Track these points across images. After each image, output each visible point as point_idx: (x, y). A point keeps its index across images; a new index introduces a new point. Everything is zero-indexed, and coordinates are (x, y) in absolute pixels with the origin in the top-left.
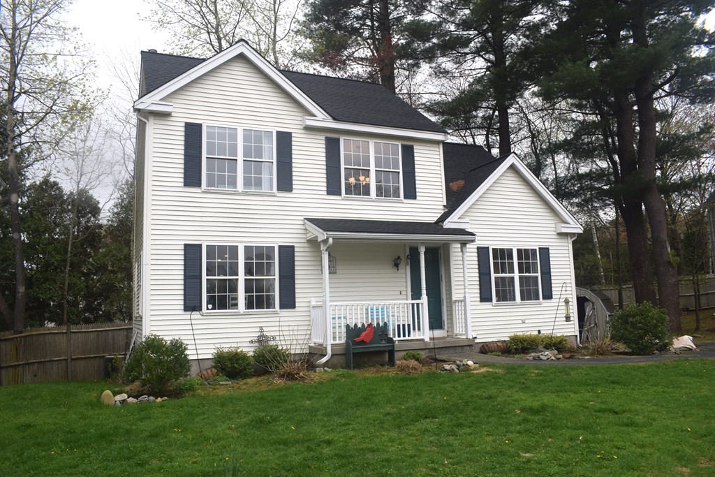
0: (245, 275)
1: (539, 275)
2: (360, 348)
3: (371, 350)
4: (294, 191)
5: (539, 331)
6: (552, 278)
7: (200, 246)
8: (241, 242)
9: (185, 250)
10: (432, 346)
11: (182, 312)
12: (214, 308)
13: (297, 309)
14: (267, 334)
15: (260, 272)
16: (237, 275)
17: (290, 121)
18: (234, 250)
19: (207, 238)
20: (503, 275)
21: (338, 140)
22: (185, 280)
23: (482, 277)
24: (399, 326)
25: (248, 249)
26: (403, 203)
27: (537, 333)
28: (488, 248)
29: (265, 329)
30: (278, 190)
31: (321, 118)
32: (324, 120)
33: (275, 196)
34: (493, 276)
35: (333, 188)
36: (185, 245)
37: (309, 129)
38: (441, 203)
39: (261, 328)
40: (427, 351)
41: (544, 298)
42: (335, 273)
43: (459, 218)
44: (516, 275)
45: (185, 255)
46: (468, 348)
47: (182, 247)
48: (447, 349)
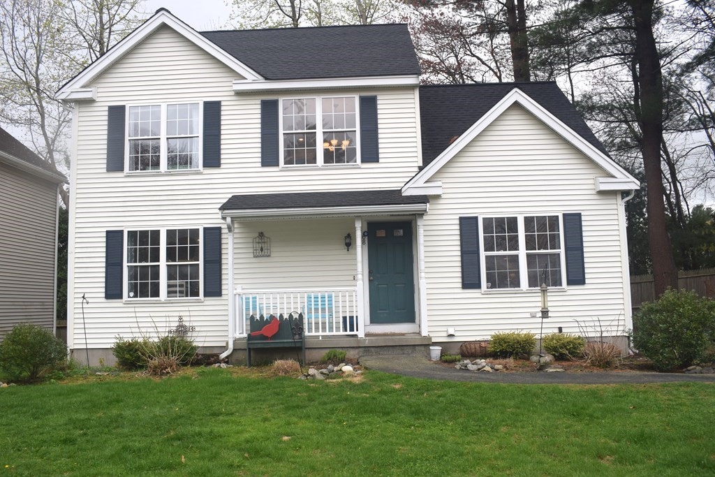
0: (167, 261)
1: (562, 251)
2: (259, 344)
3: (273, 346)
4: (222, 166)
5: (560, 329)
6: (585, 255)
7: (122, 232)
8: (163, 226)
9: (107, 237)
10: (367, 344)
11: (104, 300)
12: (135, 296)
13: (223, 297)
14: (187, 324)
15: (183, 258)
16: (159, 261)
17: (218, 88)
18: (156, 234)
19: (129, 224)
20: (502, 253)
21: (276, 102)
22: (106, 267)
23: (464, 255)
24: (345, 318)
25: (171, 234)
26: (360, 168)
27: (556, 331)
28: (476, 218)
29: (184, 319)
30: (204, 167)
31: (251, 80)
32: (254, 82)
33: (201, 174)
34: (483, 254)
35: (269, 158)
36: (107, 232)
37: (240, 94)
38: (416, 164)
39: (180, 318)
40: (361, 349)
41: (569, 283)
42: (269, 256)
43: (426, 182)
44: (522, 252)
45: (107, 242)
46: (423, 348)
47: (104, 234)
48: (391, 348)
